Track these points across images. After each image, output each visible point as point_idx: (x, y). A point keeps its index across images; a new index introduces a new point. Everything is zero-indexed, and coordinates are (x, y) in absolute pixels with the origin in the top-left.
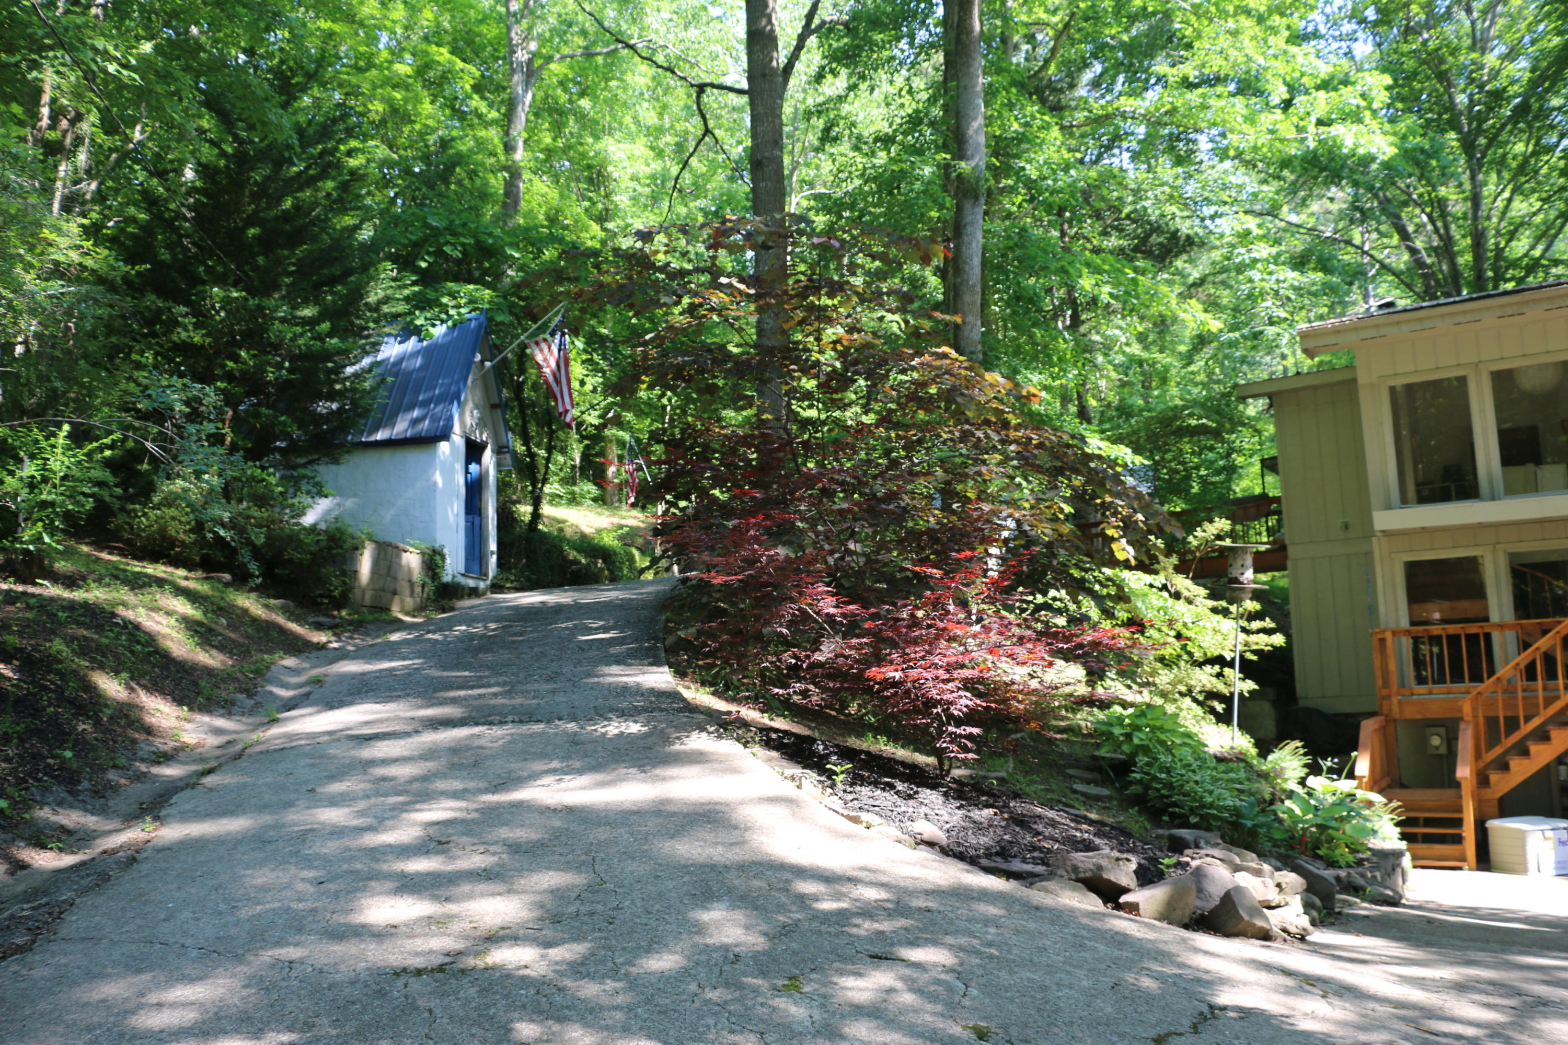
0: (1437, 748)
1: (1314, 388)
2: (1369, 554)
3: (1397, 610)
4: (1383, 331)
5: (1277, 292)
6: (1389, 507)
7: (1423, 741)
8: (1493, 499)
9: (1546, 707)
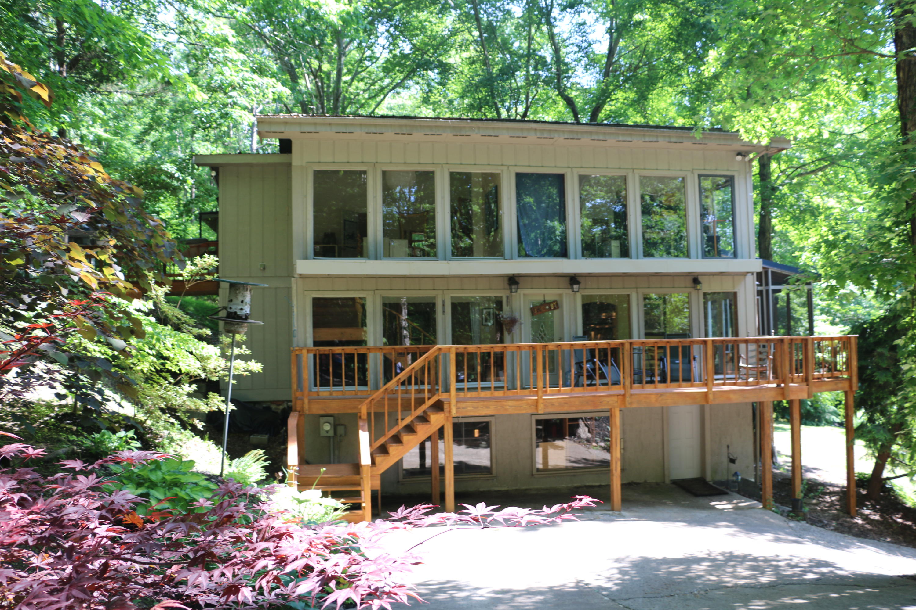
0: (327, 432)
1: (250, 165)
2: (289, 289)
3: (305, 332)
4: (319, 129)
5: (241, 87)
6: (306, 258)
7: (317, 428)
8: (376, 259)
9: (416, 408)
